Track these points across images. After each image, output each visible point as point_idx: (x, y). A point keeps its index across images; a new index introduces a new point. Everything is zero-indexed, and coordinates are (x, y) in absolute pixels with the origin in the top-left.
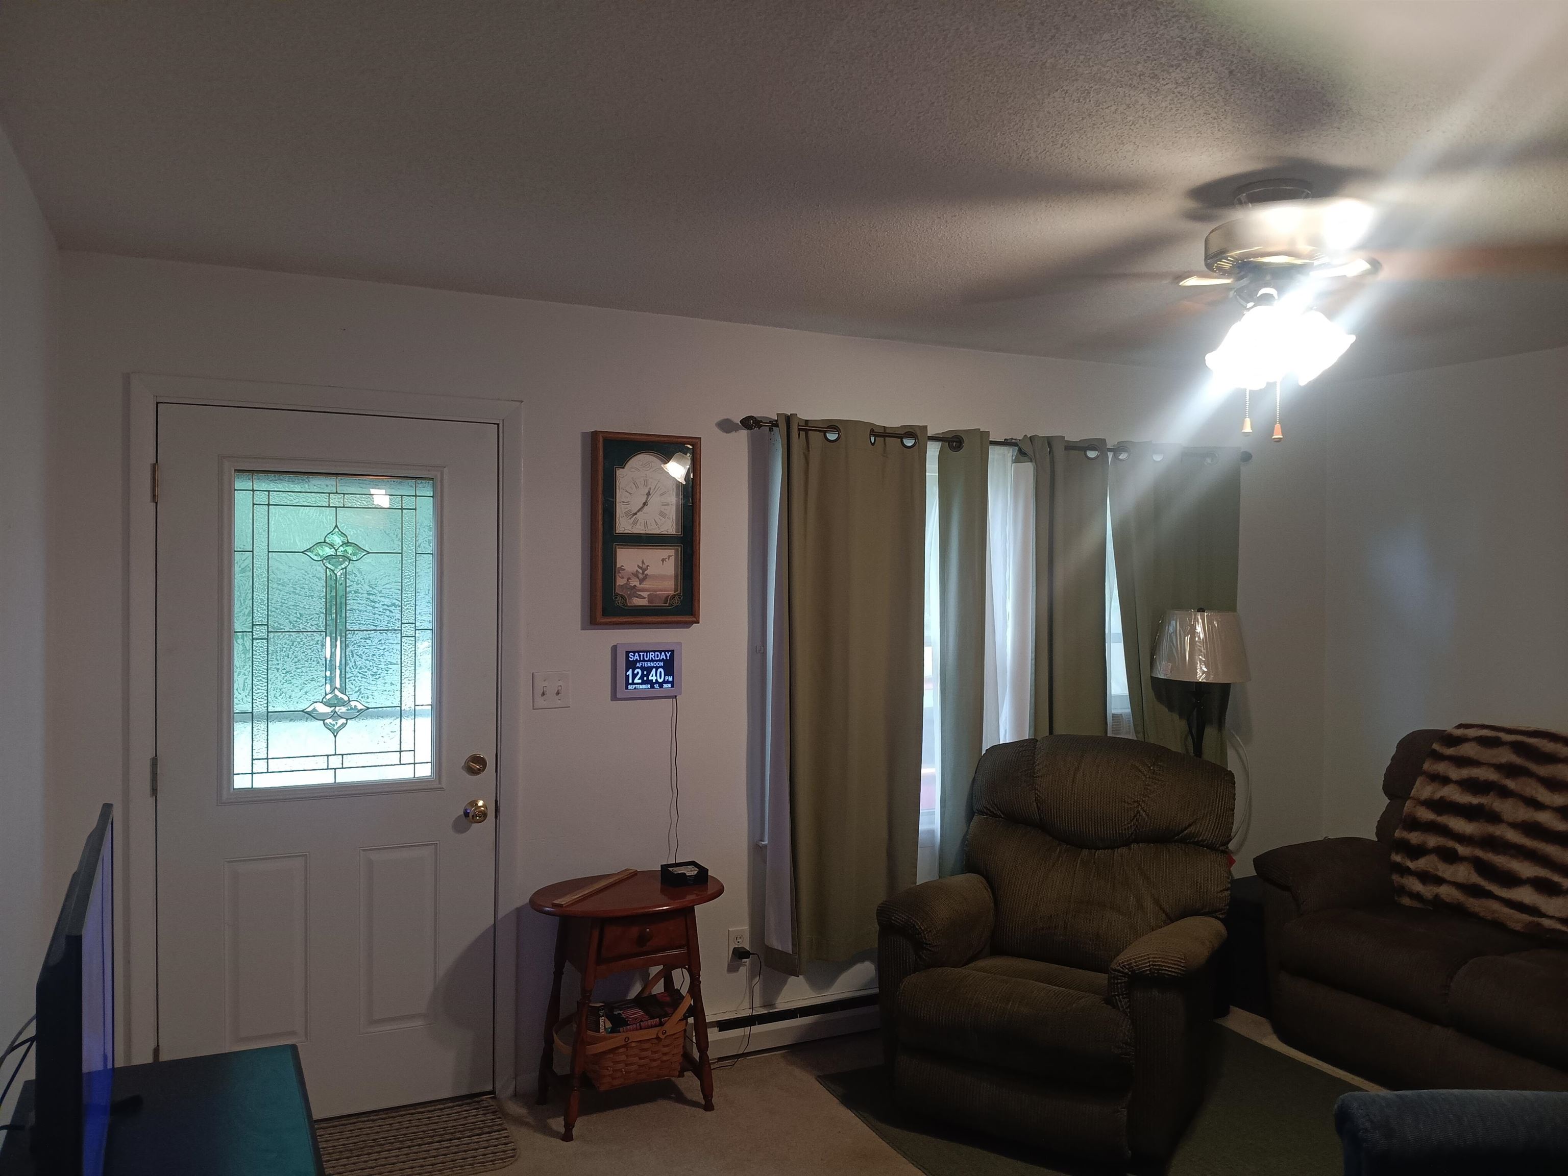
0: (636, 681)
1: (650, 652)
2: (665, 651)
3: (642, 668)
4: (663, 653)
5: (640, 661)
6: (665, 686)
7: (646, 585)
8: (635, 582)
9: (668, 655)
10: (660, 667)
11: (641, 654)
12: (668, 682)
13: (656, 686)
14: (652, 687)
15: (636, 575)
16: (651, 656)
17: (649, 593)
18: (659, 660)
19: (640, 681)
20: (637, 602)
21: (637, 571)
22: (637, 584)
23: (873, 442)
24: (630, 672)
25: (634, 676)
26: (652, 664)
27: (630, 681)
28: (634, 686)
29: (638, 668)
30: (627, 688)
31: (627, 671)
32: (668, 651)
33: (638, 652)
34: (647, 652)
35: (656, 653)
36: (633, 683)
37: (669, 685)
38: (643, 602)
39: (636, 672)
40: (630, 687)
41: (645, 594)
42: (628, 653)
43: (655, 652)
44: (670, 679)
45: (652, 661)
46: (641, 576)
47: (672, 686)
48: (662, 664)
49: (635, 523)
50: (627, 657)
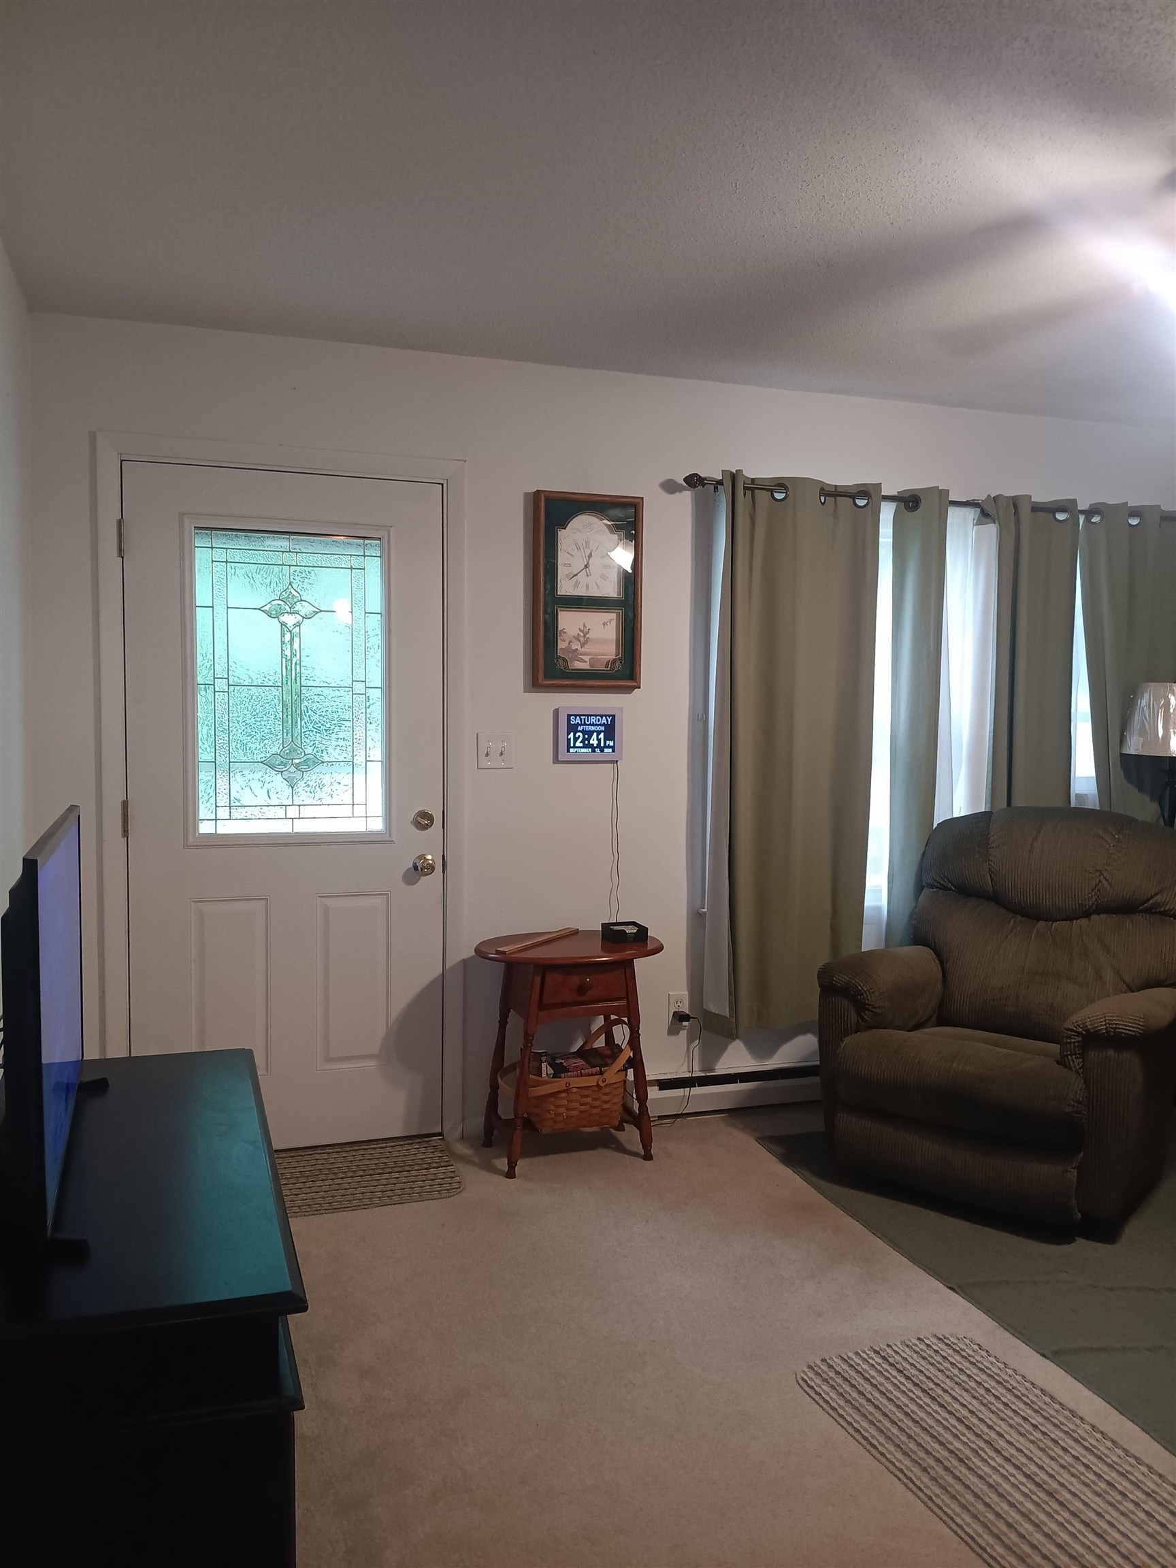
0: (578, 744)
1: (591, 715)
2: (606, 716)
3: (583, 732)
4: (604, 718)
5: (581, 725)
6: (606, 750)
7: (586, 649)
8: (576, 646)
9: (609, 720)
10: (602, 731)
11: (583, 717)
12: (609, 747)
13: (598, 750)
14: (593, 751)
15: (577, 638)
16: (593, 720)
17: (590, 657)
18: (600, 725)
19: (581, 745)
20: (578, 665)
21: (578, 634)
22: (579, 647)
23: (823, 501)
24: (571, 736)
25: (576, 739)
26: (593, 728)
27: (572, 745)
28: (576, 750)
29: (580, 731)
30: (568, 751)
31: (568, 734)
32: (609, 716)
33: (580, 716)
34: (588, 716)
35: (598, 717)
36: (574, 747)
37: (610, 750)
38: (586, 666)
39: (577, 736)
40: (571, 750)
41: (586, 658)
42: (569, 716)
43: (596, 716)
44: (611, 743)
45: (593, 725)
46: (582, 640)
47: (613, 751)
48: (603, 728)
49: (577, 584)
50: (569, 720)
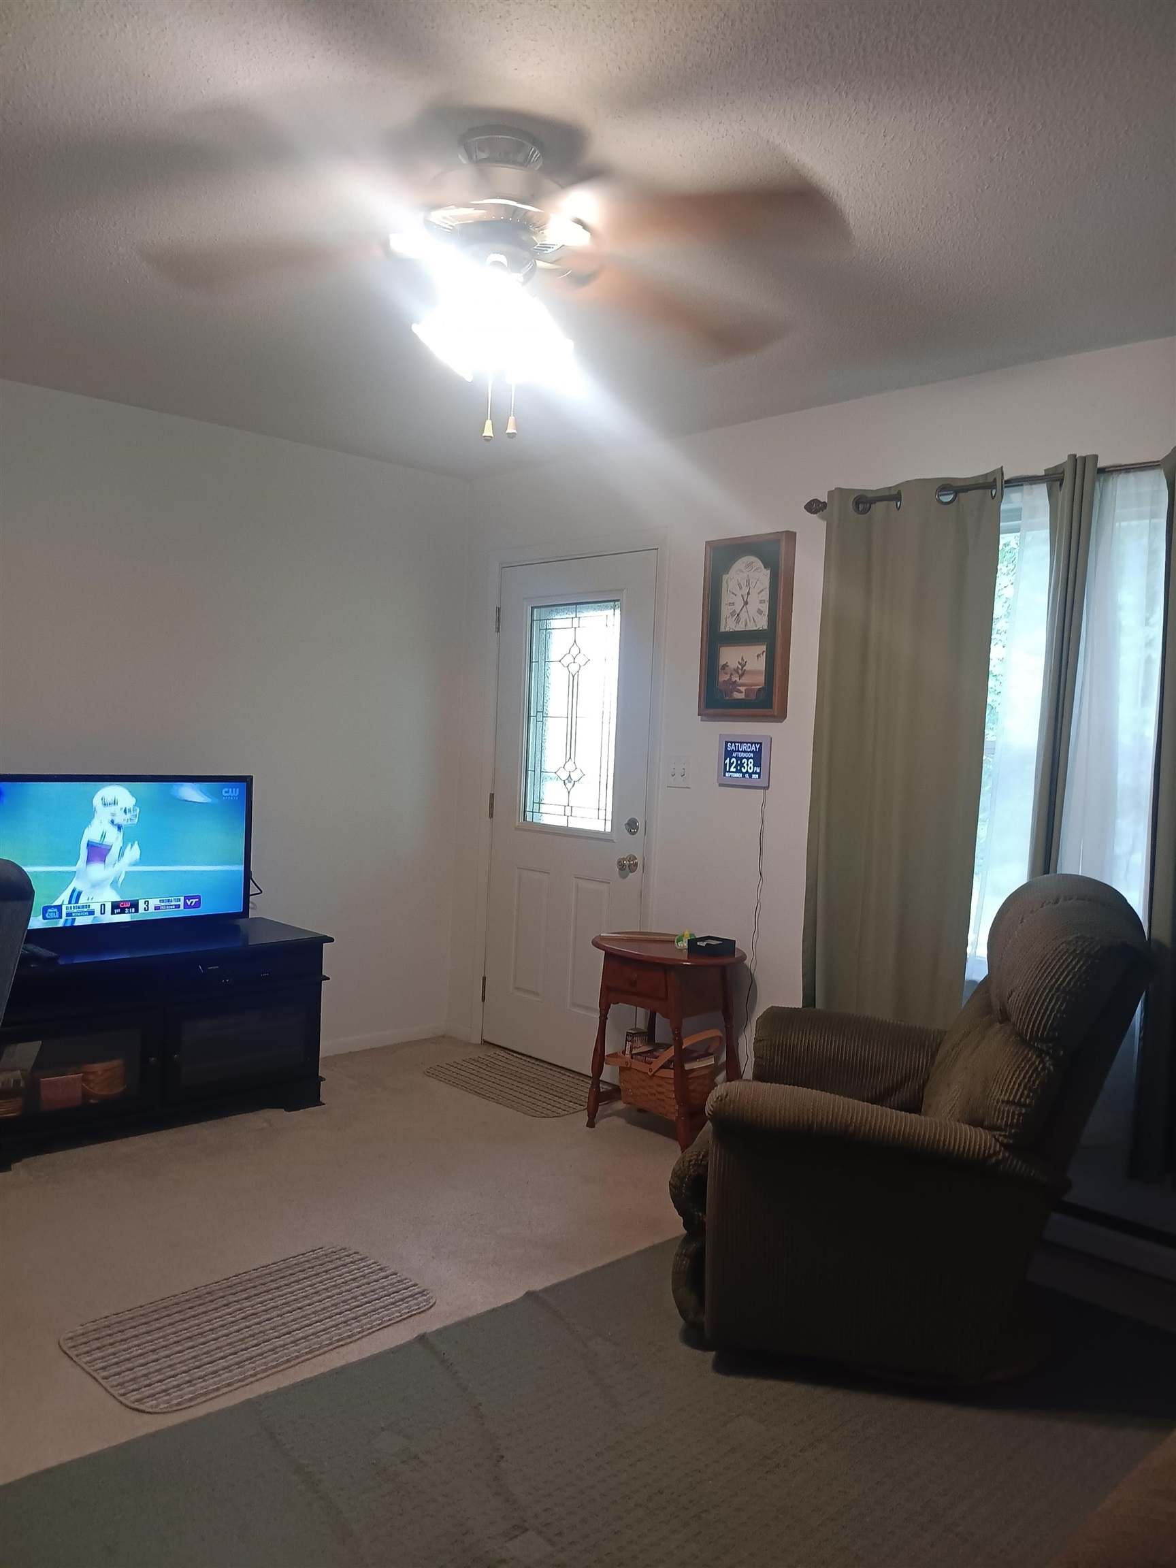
0: (733, 769)
1: (744, 743)
2: (755, 743)
3: (737, 758)
4: (754, 745)
5: (735, 751)
6: (753, 776)
7: (744, 680)
8: (735, 678)
9: (758, 747)
10: (751, 758)
11: (737, 744)
12: (756, 773)
13: (747, 776)
14: (744, 776)
15: (736, 671)
16: (744, 747)
17: (745, 688)
18: (750, 752)
19: (734, 770)
20: (737, 696)
21: (738, 667)
22: (737, 679)
24: (727, 761)
25: (731, 764)
26: (745, 755)
27: (728, 770)
28: (730, 774)
29: (734, 757)
30: (725, 775)
31: (725, 760)
32: (758, 743)
33: (735, 743)
34: (741, 743)
35: (749, 744)
36: (729, 771)
37: (757, 776)
38: (742, 696)
39: (732, 762)
40: (727, 774)
41: (743, 689)
42: (727, 743)
43: (747, 743)
44: (758, 771)
45: (745, 752)
46: (740, 672)
47: (759, 777)
48: (752, 755)
49: (738, 622)
50: (726, 747)
